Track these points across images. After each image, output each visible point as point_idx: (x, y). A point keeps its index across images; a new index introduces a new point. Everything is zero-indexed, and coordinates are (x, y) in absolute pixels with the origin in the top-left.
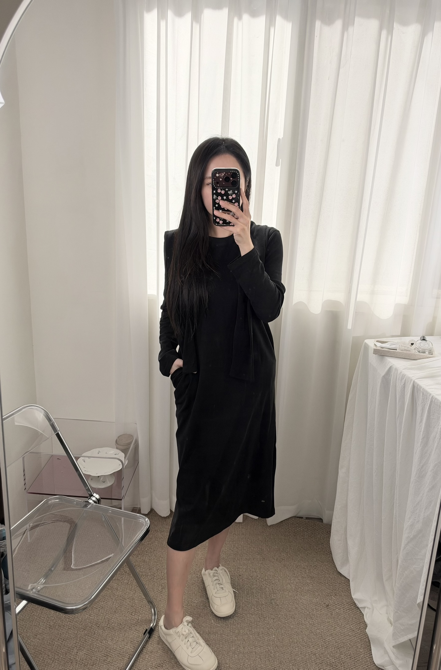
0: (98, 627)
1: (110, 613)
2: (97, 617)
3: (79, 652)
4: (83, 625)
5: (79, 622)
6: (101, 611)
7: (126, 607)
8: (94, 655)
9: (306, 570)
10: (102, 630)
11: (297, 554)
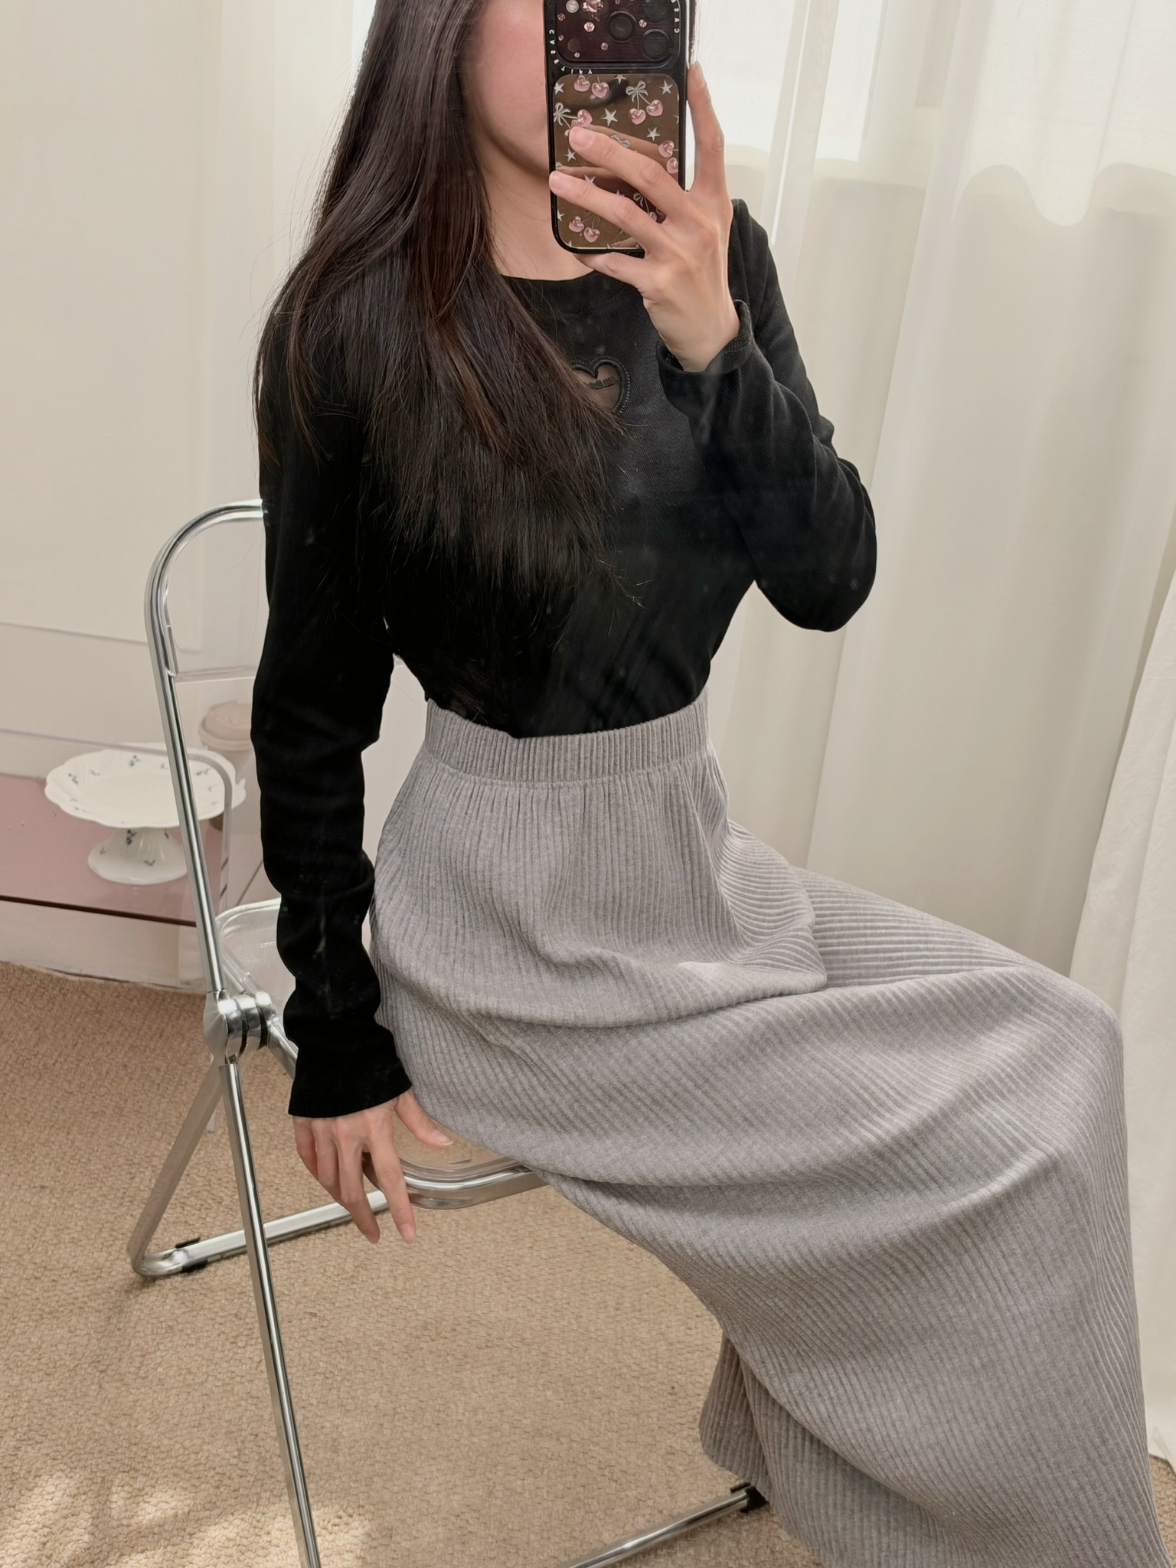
0: (102, 1372)
1: (149, 1332)
2: (99, 1340)
3: (23, 1449)
4: (43, 1361)
5: (28, 1352)
6: (115, 1321)
7: (213, 1316)
8: (81, 1464)
10: (118, 1384)
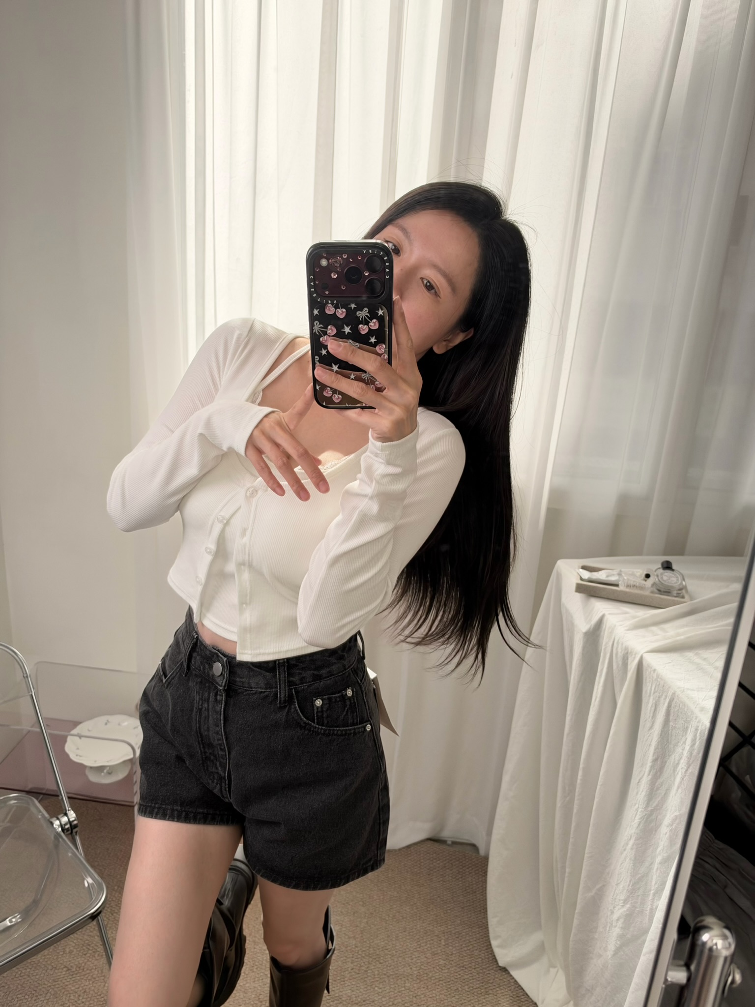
9: (439, 939)
11: (429, 909)
